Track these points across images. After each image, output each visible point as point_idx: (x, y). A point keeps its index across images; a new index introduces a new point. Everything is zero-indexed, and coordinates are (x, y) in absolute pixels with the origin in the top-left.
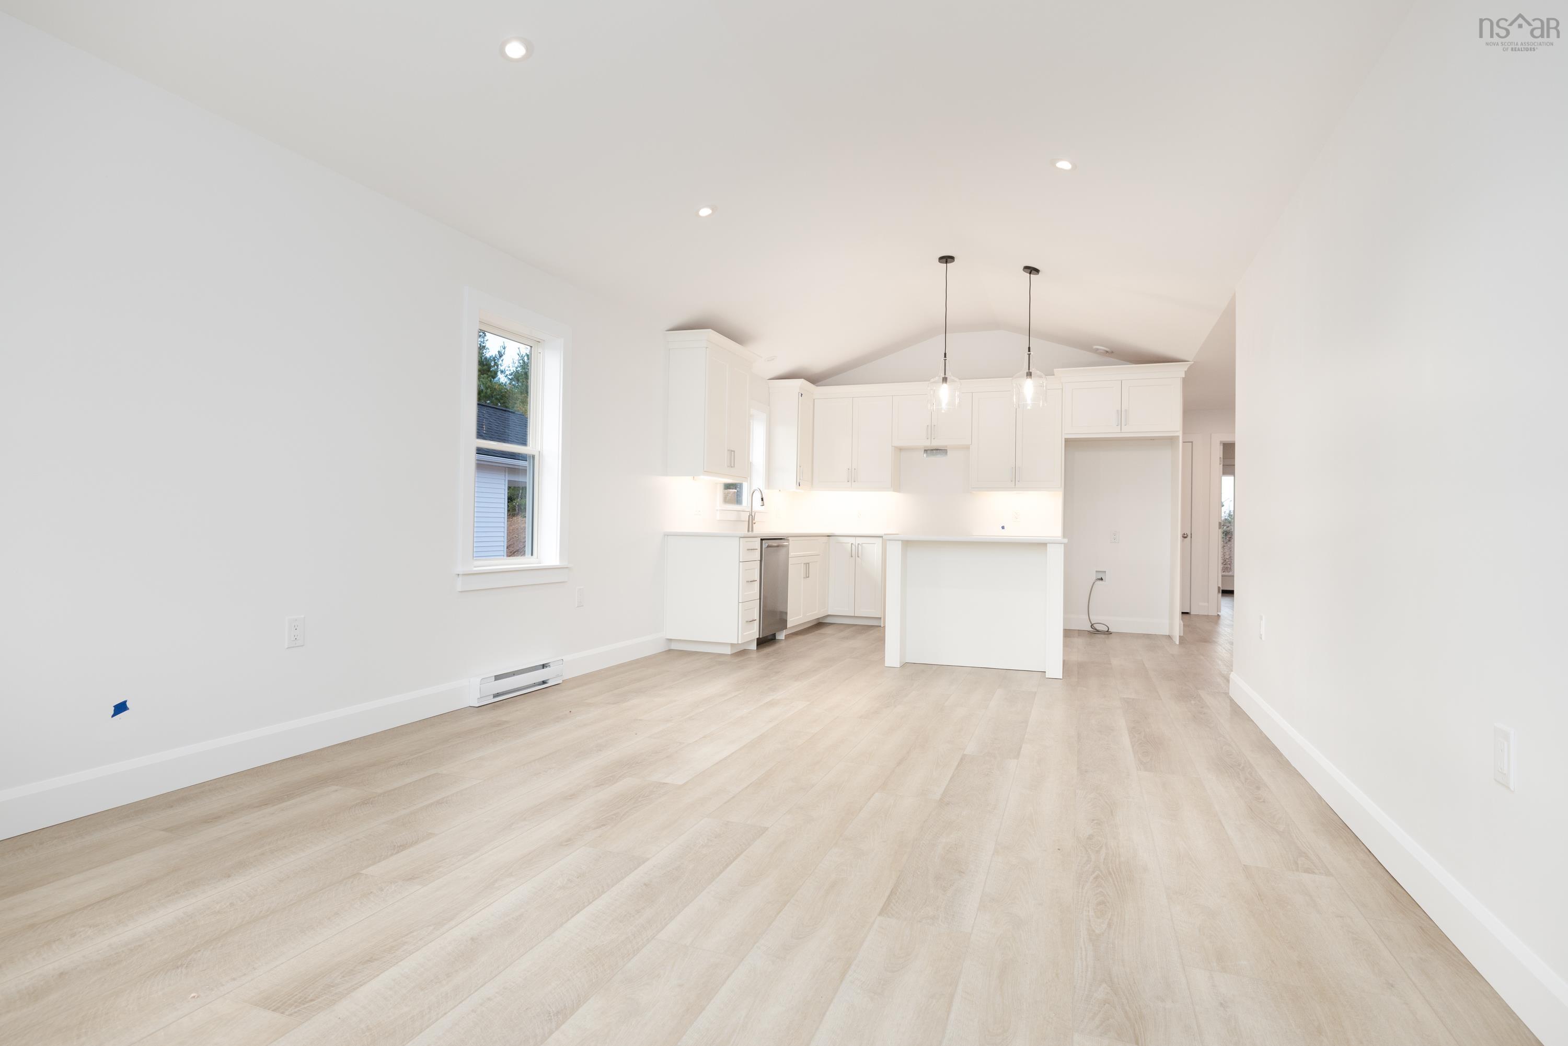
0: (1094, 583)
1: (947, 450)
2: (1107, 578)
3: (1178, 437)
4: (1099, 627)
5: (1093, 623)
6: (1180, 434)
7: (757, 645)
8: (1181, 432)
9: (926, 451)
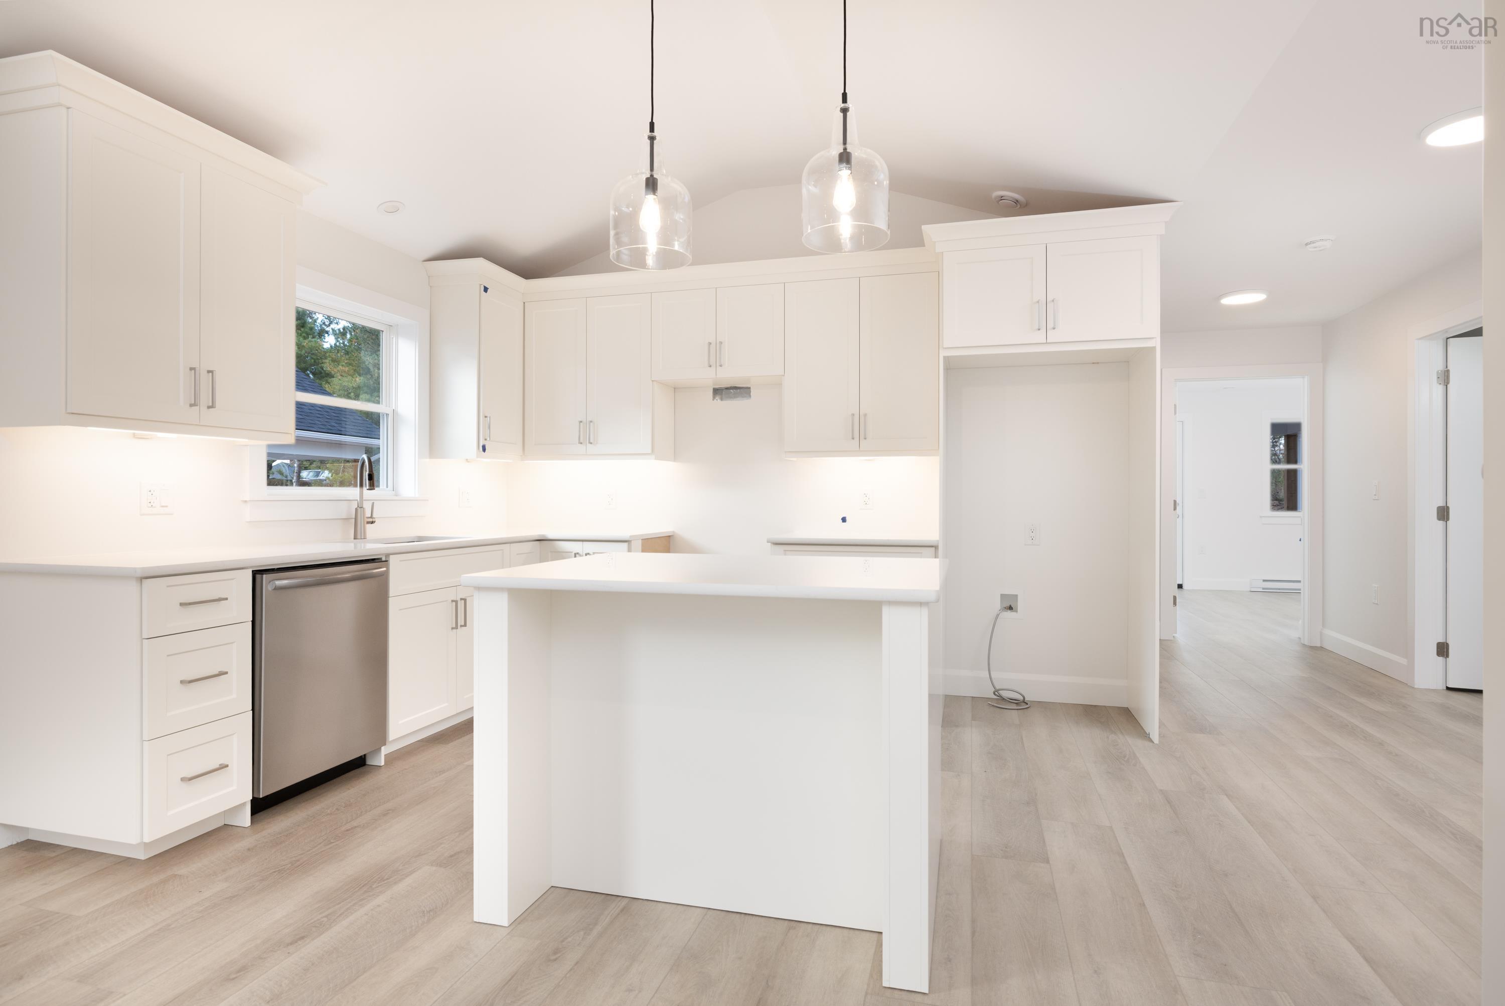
0: (998, 616)
1: (750, 388)
2: (1021, 605)
3: (1154, 348)
4: (1005, 694)
5: (997, 688)
6: (1156, 343)
7: (254, 812)
8: (1159, 339)
9: (717, 392)
